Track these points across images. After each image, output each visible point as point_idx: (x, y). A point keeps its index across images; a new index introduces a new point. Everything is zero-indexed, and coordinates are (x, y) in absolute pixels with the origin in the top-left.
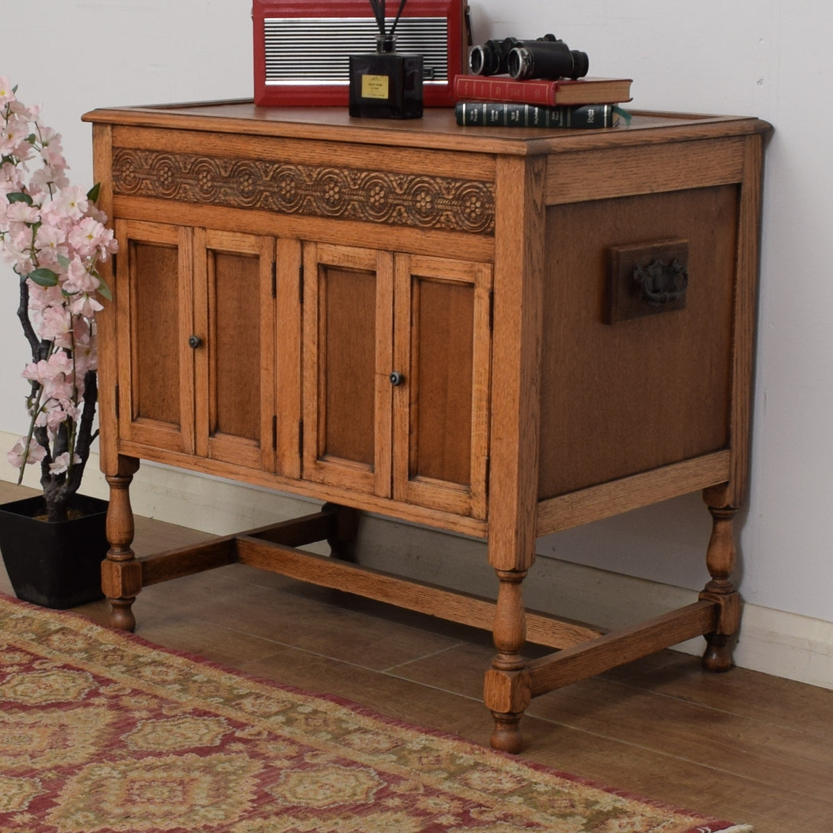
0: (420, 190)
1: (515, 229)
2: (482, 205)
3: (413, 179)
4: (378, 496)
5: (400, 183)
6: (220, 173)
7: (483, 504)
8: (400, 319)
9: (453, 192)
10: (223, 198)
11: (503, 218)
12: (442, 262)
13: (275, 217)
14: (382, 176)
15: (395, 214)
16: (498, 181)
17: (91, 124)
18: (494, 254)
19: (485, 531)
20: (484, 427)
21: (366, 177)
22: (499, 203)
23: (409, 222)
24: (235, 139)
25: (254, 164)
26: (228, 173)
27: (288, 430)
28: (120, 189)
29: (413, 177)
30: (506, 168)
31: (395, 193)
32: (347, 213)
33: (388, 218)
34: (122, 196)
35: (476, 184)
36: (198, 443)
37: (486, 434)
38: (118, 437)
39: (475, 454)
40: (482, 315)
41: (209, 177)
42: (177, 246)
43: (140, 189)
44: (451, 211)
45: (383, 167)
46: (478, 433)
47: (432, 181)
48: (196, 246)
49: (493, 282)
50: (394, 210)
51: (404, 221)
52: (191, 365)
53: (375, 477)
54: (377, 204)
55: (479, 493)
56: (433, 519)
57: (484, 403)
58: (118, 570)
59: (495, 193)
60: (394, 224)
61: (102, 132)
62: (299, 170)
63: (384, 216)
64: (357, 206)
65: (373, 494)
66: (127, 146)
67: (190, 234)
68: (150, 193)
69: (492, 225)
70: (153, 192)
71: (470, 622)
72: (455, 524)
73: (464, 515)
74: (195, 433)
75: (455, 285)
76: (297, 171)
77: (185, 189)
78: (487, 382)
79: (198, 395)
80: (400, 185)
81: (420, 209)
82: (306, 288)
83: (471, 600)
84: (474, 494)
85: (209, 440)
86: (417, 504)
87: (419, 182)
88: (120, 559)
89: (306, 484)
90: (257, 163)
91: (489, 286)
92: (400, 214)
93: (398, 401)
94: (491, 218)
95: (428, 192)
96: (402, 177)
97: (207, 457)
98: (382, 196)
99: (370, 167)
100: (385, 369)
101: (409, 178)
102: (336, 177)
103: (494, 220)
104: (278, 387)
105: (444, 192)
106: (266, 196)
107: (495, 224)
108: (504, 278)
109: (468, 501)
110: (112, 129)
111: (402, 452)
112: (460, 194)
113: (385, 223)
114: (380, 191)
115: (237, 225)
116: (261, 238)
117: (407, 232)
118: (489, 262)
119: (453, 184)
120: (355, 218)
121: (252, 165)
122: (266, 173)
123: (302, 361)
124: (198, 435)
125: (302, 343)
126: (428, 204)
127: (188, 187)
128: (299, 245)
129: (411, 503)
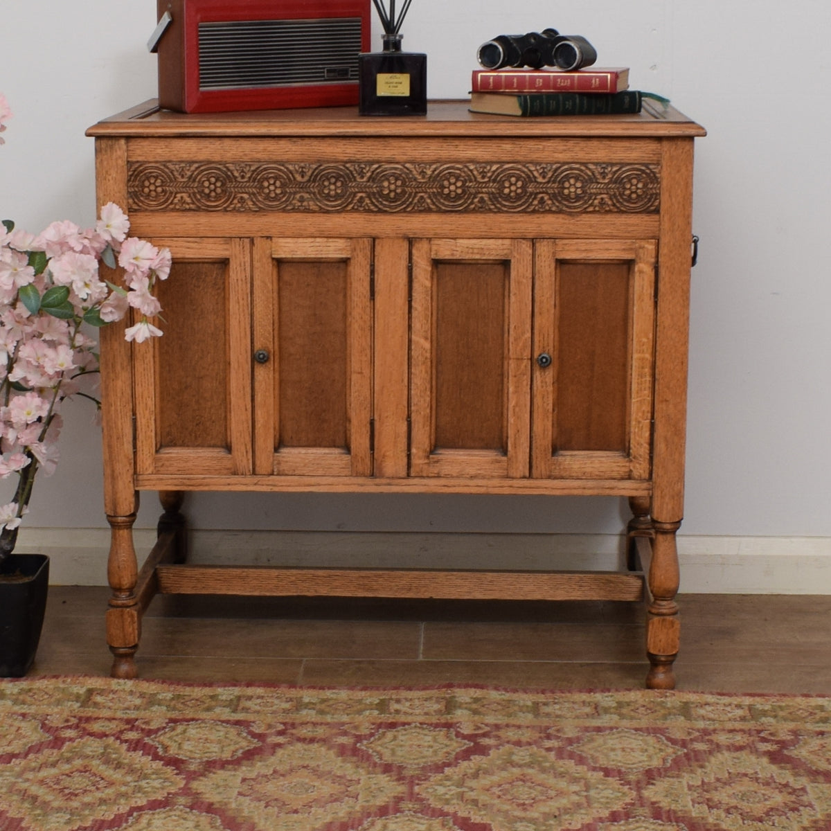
0: (567, 178)
1: (683, 205)
2: (645, 185)
3: (560, 167)
4: (513, 478)
5: (544, 172)
6: (295, 179)
7: (646, 465)
8: (541, 302)
9: (610, 176)
10: (299, 204)
11: (670, 196)
12: (595, 243)
13: (372, 217)
14: (520, 166)
15: (536, 202)
16: (664, 163)
17: (93, 138)
18: (660, 230)
19: (649, 490)
20: (647, 392)
21: (497, 169)
22: (665, 183)
23: (554, 209)
24: (315, 142)
25: (344, 166)
26: (306, 178)
27: (391, 430)
28: (138, 206)
29: (559, 165)
30: (672, 150)
31: (536, 181)
32: (473, 206)
33: (528, 207)
34: (142, 214)
35: (636, 166)
36: (258, 463)
37: (649, 399)
38: (135, 472)
39: (636, 419)
40: (645, 288)
41: (278, 184)
42: (228, 259)
43: (171, 203)
44: (607, 194)
45: (520, 158)
46: (639, 399)
47: (583, 168)
48: (256, 257)
49: (657, 256)
50: (535, 198)
51: (547, 208)
52: (249, 381)
53: (509, 459)
54: (512, 194)
55: (640, 455)
56: (584, 488)
57: (647, 370)
58: (132, 616)
59: (660, 173)
60: (534, 212)
61: (111, 147)
62: (407, 169)
63: (521, 205)
64: (486, 199)
65: (507, 477)
66: (151, 159)
67: (248, 246)
68: (187, 207)
69: (656, 204)
70: (191, 206)
71: (479, 596)
72: (612, 488)
73: (622, 479)
74: (253, 452)
75: (602, 264)
76: (405, 170)
77: (242, 198)
78: (650, 350)
79: (259, 412)
80: (543, 175)
81: (569, 195)
82: (416, 285)
83: (478, 575)
84: (634, 458)
85: (273, 456)
86: (562, 478)
87: (566, 170)
88: (131, 604)
89: (416, 481)
90: (348, 165)
91: (653, 260)
92: (542, 201)
93: (539, 382)
94: (657, 196)
95: (577, 178)
96: (545, 166)
97: (272, 474)
98: (519, 186)
99: (504, 159)
100: (521, 353)
101: (554, 167)
102: (458, 172)
103: (660, 199)
104: (376, 388)
105: (599, 177)
106: (361, 197)
107: (660, 203)
108: (671, 252)
109: (627, 464)
110: (127, 143)
111: (544, 430)
112: (618, 177)
113: (524, 211)
114: (517, 181)
115: (319, 231)
116: (354, 240)
117: (550, 218)
118: (653, 238)
119: (609, 169)
120: (481, 209)
121: (342, 167)
122: (362, 175)
123: (409, 358)
124: (257, 453)
125: (410, 341)
126: (579, 190)
127: (246, 196)
128: (406, 245)
129: (555, 478)
